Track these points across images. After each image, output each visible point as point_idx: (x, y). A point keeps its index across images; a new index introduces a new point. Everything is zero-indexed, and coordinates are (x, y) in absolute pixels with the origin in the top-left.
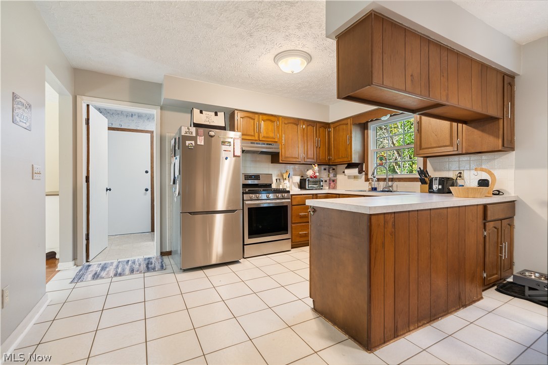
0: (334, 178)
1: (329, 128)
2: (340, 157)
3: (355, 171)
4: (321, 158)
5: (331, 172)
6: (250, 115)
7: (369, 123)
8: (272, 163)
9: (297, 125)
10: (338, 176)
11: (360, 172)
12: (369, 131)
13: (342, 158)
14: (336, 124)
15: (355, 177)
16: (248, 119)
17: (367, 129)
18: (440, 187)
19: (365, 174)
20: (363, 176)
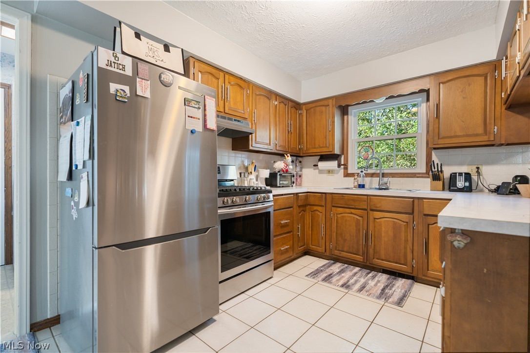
0: (301, 173)
1: (301, 109)
2: (317, 146)
3: (333, 164)
4: (292, 146)
5: (297, 165)
6: (214, 71)
7: (350, 108)
8: (233, 149)
9: (269, 99)
10: (303, 170)
11: (339, 166)
12: (349, 117)
13: (320, 147)
14: (311, 105)
15: (329, 172)
16: (210, 77)
17: (347, 114)
18: (467, 184)
19: (344, 168)
20: (342, 171)
